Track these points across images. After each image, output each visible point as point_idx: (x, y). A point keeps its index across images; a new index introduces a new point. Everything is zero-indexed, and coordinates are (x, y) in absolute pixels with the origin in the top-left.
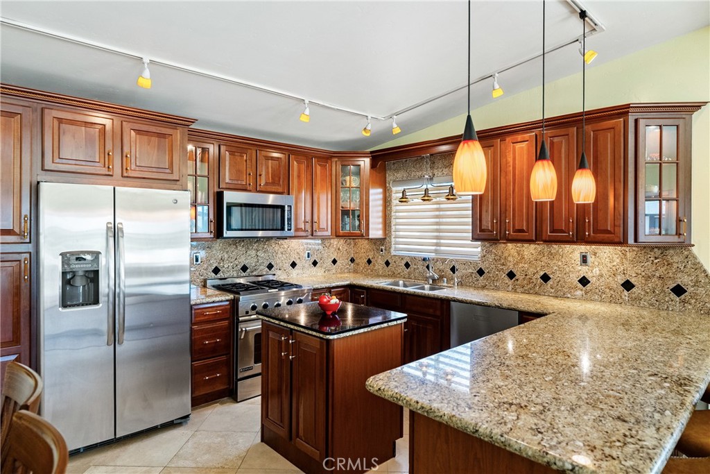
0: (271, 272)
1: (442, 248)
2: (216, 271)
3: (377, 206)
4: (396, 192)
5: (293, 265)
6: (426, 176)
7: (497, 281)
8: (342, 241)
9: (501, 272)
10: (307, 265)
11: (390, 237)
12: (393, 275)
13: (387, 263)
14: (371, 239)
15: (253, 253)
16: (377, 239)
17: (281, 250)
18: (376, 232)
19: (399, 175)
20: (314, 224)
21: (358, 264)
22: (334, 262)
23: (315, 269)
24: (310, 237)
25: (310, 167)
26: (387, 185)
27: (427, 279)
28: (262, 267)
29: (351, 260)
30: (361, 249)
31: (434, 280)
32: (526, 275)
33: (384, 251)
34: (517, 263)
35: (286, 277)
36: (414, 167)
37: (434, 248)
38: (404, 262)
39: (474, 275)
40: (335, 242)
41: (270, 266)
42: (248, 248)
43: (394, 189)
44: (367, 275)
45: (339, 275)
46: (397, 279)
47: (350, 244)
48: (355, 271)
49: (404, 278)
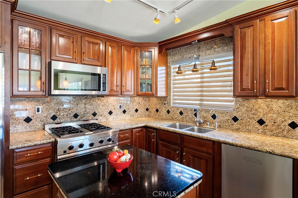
0: (95, 118)
1: (204, 102)
2: (54, 118)
3: (162, 77)
4: (174, 68)
5: (110, 113)
6: (195, 56)
7: (249, 125)
8: (141, 99)
9: (252, 120)
10: (119, 113)
11: (170, 95)
12: (172, 119)
13: (168, 112)
14: (159, 97)
15: (82, 106)
16: (162, 97)
17: (102, 104)
18: (161, 92)
19: (176, 58)
20: (123, 87)
21: (150, 112)
22: (137, 111)
23: (124, 115)
24: (120, 95)
25: (120, 51)
26: (168, 64)
27: (195, 122)
28: (89, 115)
29: (146, 110)
30: (152, 103)
31: (200, 123)
32: (275, 122)
33: (166, 104)
34: (267, 114)
35: (105, 120)
36: (186, 52)
37: (198, 102)
38: (179, 111)
39: (229, 121)
40: (137, 99)
41: (94, 114)
42: (79, 103)
43: (172, 67)
44: (156, 119)
45: (139, 119)
46: (175, 122)
47: (146, 100)
48: (149, 116)
49: (179, 121)
